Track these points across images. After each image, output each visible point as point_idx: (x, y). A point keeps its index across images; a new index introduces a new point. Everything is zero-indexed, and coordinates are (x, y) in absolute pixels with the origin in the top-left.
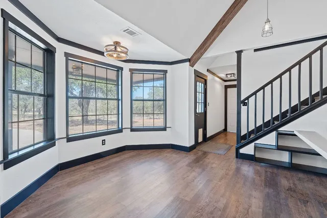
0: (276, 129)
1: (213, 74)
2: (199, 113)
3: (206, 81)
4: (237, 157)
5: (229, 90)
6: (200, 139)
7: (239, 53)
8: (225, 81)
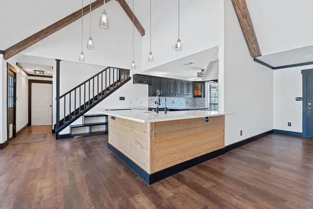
0: (82, 114)
1: (20, 67)
2: (10, 108)
3: (15, 74)
4: (57, 139)
5: (33, 84)
6: (11, 135)
7: (58, 61)
8: (29, 75)
